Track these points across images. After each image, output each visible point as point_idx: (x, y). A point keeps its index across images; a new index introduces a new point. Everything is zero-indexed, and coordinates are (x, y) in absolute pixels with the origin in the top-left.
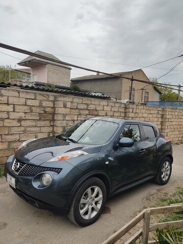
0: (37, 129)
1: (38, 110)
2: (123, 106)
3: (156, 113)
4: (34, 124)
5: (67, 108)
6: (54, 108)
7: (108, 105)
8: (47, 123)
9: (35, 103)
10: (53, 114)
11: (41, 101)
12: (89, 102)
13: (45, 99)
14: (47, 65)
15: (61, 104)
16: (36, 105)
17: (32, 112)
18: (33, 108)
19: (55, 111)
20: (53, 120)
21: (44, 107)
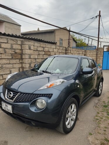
0: (11, 66)
1: (10, 52)
2: (64, 49)
3: (81, 53)
4: (8, 62)
5: (31, 50)
6: (22, 50)
7: (56, 48)
8: (18, 61)
9: (8, 46)
10: (22, 54)
11: (12, 45)
12: (44, 46)
13: (15, 43)
14: (4, 23)
15: (27, 47)
16: (8, 48)
17: (6, 53)
18: (6, 50)
19: (22, 52)
20: (22, 59)
21: (15, 49)
